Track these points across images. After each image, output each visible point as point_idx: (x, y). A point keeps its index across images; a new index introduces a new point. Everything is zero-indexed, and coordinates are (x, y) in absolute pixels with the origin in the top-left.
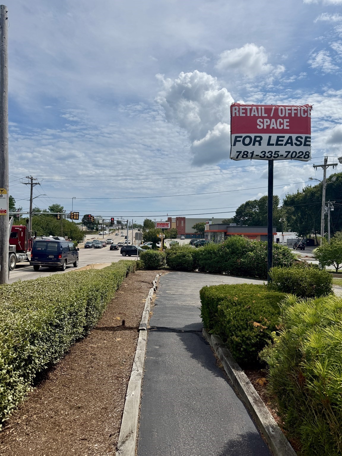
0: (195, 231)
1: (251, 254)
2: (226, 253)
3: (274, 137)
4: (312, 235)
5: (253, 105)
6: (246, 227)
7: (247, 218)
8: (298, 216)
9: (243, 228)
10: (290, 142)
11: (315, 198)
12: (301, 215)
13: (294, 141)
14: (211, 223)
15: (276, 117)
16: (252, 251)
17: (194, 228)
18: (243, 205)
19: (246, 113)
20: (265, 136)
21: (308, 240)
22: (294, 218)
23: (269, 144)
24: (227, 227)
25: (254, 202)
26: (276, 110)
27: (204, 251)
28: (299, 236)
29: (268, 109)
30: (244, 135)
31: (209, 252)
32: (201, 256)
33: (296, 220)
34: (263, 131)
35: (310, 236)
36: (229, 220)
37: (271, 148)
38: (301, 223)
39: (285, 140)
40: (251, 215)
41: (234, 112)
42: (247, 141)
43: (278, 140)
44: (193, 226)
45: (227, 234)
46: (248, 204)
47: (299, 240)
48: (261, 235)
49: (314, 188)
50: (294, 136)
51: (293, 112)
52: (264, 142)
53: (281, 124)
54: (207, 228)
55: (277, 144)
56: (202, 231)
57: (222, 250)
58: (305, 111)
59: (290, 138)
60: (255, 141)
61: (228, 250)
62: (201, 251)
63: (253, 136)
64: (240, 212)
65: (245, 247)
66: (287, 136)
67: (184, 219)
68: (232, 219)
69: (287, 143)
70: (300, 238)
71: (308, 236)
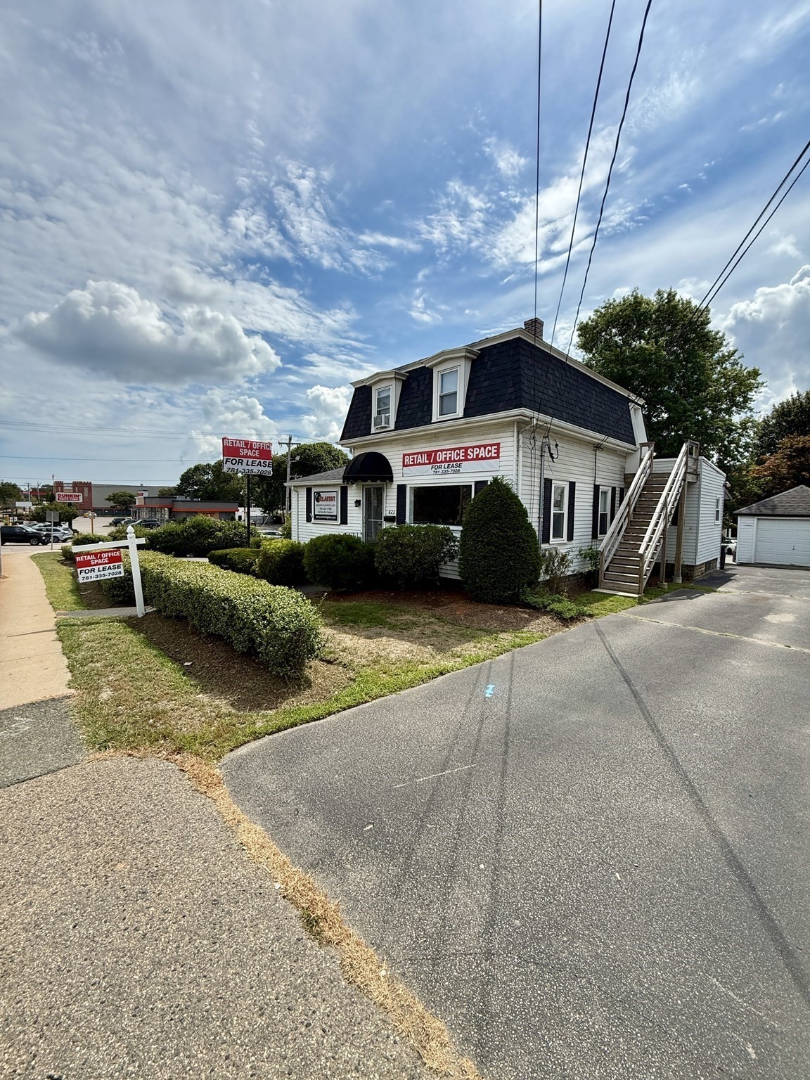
0: (112, 504)
1: (220, 534)
2: (192, 534)
3: (250, 460)
4: (279, 512)
5: (237, 440)
6: (198, 501)
7: (196, 488)
8: (263, 488)
9: (195, 503)
10: (259, 464)
11: (282, 469)
12: (267, 486)
13: (262, 464)
14: (146, 494)
15: (251, 448)
16: (220, 531)
17: (109, 499)
18: (190, 469)
19: (233, 444)
20: (245, 460)
21: (274, 517)
22: (259, 490)
23: (247, 465)
24: (173, 501)
25: (206, 466)
26: (251, 444)
27: (164, 533)
28: (264, 512)
29: (246, 443)
30: (232, 458)
31: (170, 534)
32: (160, 539)
33: (261, 492)
34: (243, 457)
35: (277, 513)
36: (170, 489)
37: (248, 467)
38: (266, 497)
39: (257, 463)
40: (202, 483)
41: (225, 443)
42: (234, 462)
43: (252, 463)
44: (107, 497)
45: (173, 510)
46: (197, 468)
47: (264, 517)
48: (220, 512)
49: (280, 456)
50: (262, 461)
51: (262, 446)
52: (245, 463)
53: (254, 453)
54: (139, 501)
55: (252, 465)
56: (123, 505)
57: (186, 531)
58: (268, 447)
59: (260, 462)
60: (239, 462)
61: (193, 531)
62: (160, 533)
63: (237, 459)
64: (186, 478)
65: (212, 527)
66: (258, 461)
67: (89, 485)
68: (175, 488)
69: (258, 465)
70: (266, 515)
71: (275, 512)
